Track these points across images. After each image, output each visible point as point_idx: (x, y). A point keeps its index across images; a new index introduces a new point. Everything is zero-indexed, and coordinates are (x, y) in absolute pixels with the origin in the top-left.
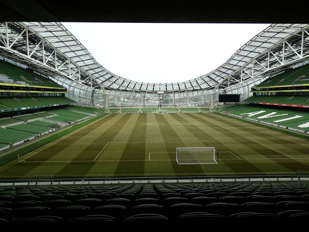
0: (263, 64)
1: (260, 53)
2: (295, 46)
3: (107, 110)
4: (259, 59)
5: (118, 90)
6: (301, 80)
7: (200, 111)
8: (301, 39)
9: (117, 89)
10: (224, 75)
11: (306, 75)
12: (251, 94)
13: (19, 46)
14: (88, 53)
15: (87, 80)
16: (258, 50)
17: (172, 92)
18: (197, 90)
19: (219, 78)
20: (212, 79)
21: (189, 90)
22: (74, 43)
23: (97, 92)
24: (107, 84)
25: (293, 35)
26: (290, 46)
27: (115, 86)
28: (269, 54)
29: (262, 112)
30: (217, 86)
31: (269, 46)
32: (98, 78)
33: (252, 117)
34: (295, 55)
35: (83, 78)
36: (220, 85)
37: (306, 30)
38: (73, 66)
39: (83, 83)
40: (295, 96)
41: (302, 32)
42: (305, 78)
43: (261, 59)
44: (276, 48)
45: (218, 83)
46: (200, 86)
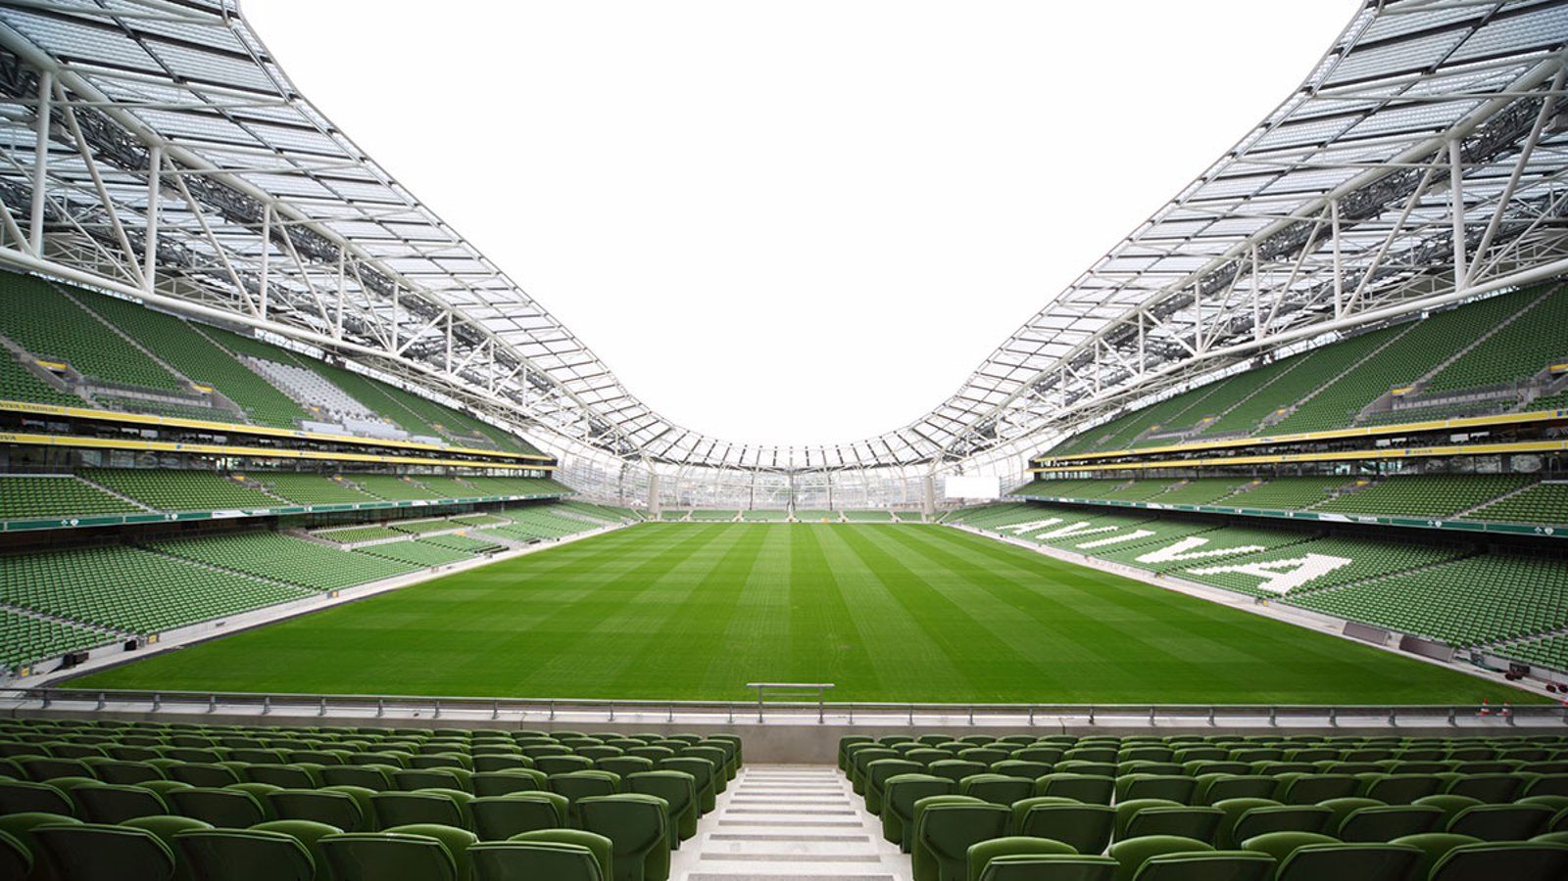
0: (1052, 397)
1: (1041, 371)
2: (1126, 351)
3: (656, 515)
4: (1039, 385)
5: (685, 462)
6: (1150, 438)
7: (895, 519)
8: (1137, 332)
9: (683, 462)
10: (953, 427)
11: (1162, 425)
12: (1030, 476)
13: (435, 353)
14: (607, 370)
15: (605, 437)
16: (1033, 362)
17: (822, 470)
18: (887, 465)
19: (941, 434)
20: (924, 437)
21: (866, 467)
22: (569, 345)
23: (633, 469)
24: (657, 448)
25: (1117, 323)
26: (1115, 352)
27: (678, 454)
28: (1062, 372)
29: (1054, 521)
30: (937, 455)
31: (1062, 351)
32: (634, 433)
33: (1026, 536)
34: (1128, 375)
35: (596, 432)
36: (947, 451)
37: (1150, 310)
38: (571, 403)
39: (594, 445)
40: (1137, 479)
41: (1137, 316)
42: (1162, 433)
43: (1043, 385)
44: (1080, 356)
45: (941, 447)
46: (894, 455)
